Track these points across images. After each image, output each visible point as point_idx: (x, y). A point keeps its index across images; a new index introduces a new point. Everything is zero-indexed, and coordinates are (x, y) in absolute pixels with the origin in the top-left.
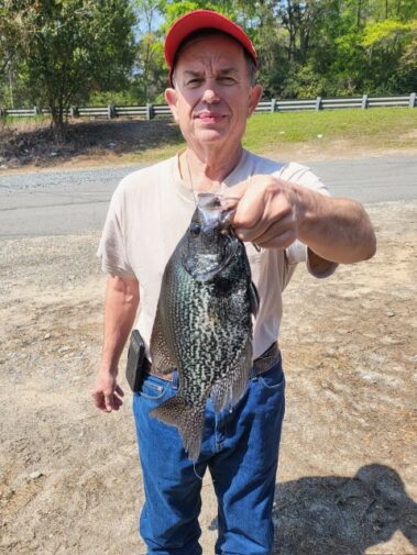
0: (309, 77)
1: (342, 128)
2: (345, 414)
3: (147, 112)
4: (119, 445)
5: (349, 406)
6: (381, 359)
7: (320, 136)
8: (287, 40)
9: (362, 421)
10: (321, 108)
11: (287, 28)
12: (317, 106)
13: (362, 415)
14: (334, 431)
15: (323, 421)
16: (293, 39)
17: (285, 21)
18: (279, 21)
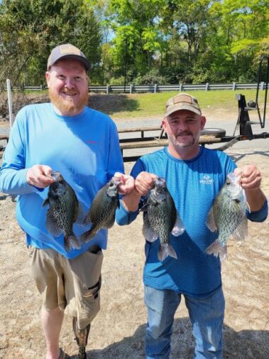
0: (199, 70)
1: (222, 101)
2: (247, 273)
3: (107, 90)
4: (125, 288)
5: (248, 268)
6: (262, 242)
7: (209, 106)
8: (187, 48)
9: (256, 277)
10: (209, 89)
11: (187, 41)
12: (206, 88)
13: (256, 274)
14: (242, 283)
15: (235, 277)
16: (190, 47)
17: (185, 37)
18: (182, 37)
